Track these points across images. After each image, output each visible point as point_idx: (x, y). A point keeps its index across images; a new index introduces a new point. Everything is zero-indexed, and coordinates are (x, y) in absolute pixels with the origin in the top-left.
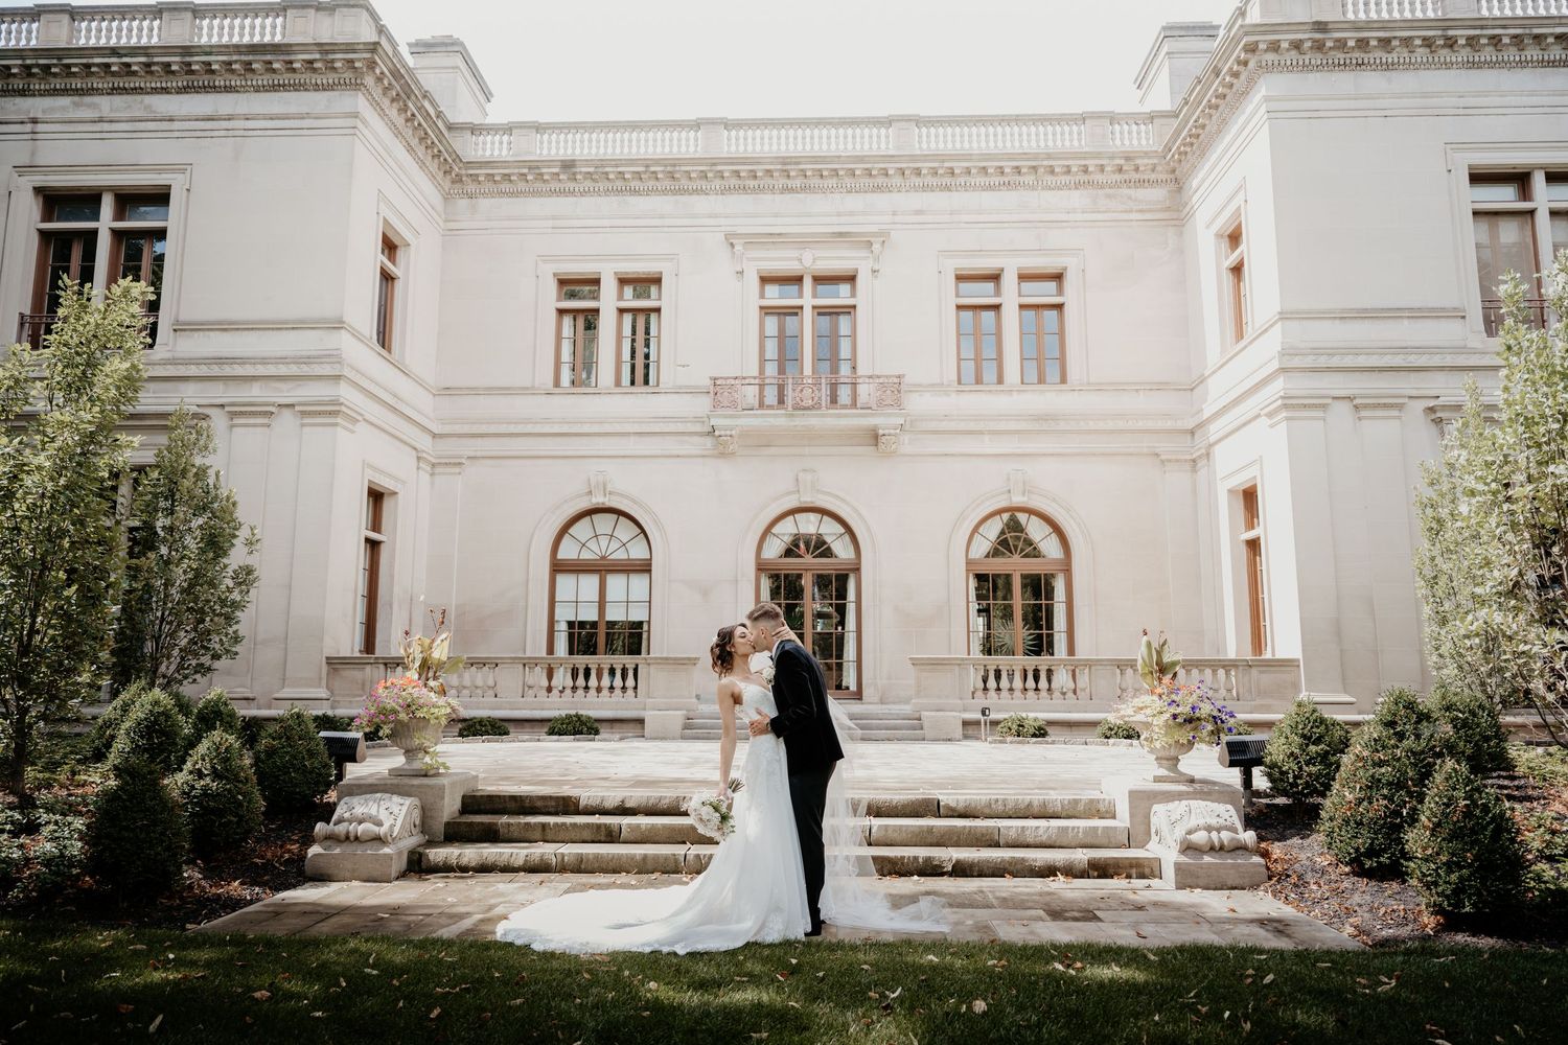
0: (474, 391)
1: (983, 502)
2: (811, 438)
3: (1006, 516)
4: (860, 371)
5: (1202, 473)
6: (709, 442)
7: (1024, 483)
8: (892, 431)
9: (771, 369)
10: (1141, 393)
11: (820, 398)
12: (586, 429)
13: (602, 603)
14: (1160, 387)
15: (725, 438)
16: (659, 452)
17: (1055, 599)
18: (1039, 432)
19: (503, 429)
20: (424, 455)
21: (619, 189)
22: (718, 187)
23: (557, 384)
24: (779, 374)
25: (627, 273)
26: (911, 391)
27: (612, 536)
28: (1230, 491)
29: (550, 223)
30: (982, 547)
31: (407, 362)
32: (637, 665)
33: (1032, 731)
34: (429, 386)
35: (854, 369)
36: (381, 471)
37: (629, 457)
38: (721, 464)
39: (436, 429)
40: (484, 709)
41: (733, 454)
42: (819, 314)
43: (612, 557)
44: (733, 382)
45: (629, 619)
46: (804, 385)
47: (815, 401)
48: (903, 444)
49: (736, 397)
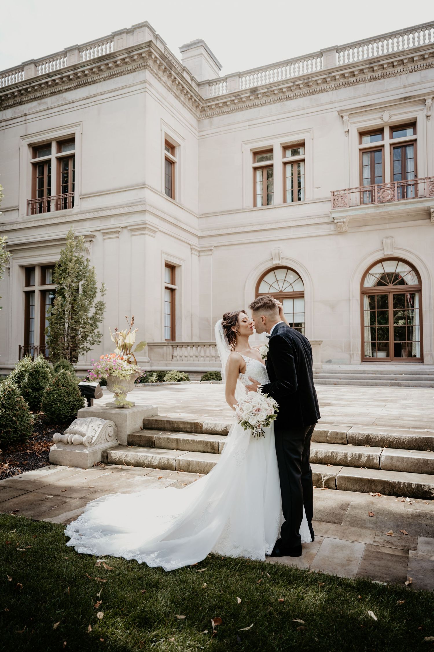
0: (216, 214)
2: (390, 218)
4: (419, 177)
6: (332, 227)
9: (367, 183)
11: (394, 195)
12: (269, 227)
15: (341, 224)
16: (306, 235)
19: (229, 231)
20: (194, 247)
21: (281, 98)
22: (333, 86)
23: (255, 205)
24: (372, 184)
25: (286, 143)
27: (285, 280)
29: (247, 123)
31: (182, 203)
34: (196, 214)
35: (416, 176)
36: (171, 256)
37: (291, 239)
38: (340, 238)
39: (200, 234)
40: (216, 367)
41: (345, 232)
42: (394, 148)
43: (285, 291)
44: (343, 192)
45: (295, 322)
46: (384, 189)
47: (391, 197)
49: (346, 200)
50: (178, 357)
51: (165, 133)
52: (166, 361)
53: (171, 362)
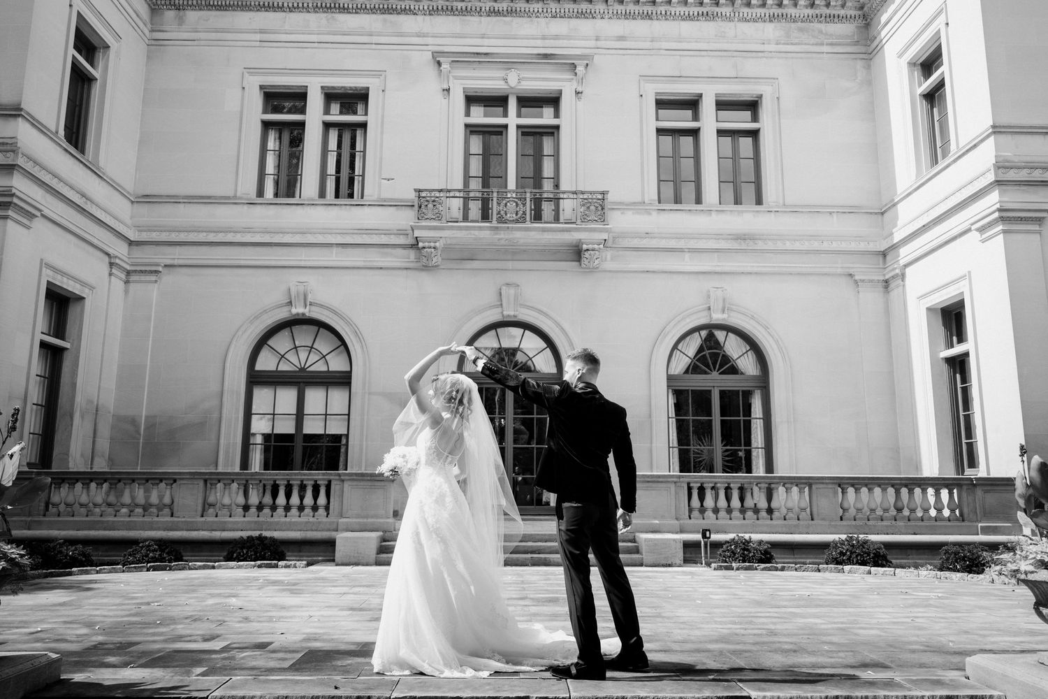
0: (174, 200)
1: (683, 319)
2: (515, 253)
3: (704, 333)
4: (563, 187)
5: (895, 294)
6: (412, 254)
7: (724, 300)
8: (596, 246)
9: (475, 185)
10: (835, 215)
11: (524, 213)
13: (300, 416)
14: (851, 211)
15: (429, 250)
16: (361, 264)
17: (753, 416)
18: (737, 251)
19: (201, 237)
20: (117, 261)
21: (328, 5)
22: (426, 8)
23: (260, 193)
24: (483, 187)
25: (333, 88)
26: (613, 209)
27: (312, 347)
28: (927, 308)
29: (258, 37)
30: (680, 364)
31: (102, 164)
32: (330, 482)
34: (128, 193)
35: (557, 186)
36: (63, 274)
37: (331, 268)
38: (425, 277)
39: (133, 236)
40: (158, 529)
41: (436, 266)
42: (524, 134)
43: (311, 369)
44: (437, 194)
45: (327, 433)
46: (508, 200)
47: (519, 215)
48: (606, 260)
49: (441, 209)
50: (62, 507)
51: (79, 13)
52: (30, 515)
53: (42, 518)
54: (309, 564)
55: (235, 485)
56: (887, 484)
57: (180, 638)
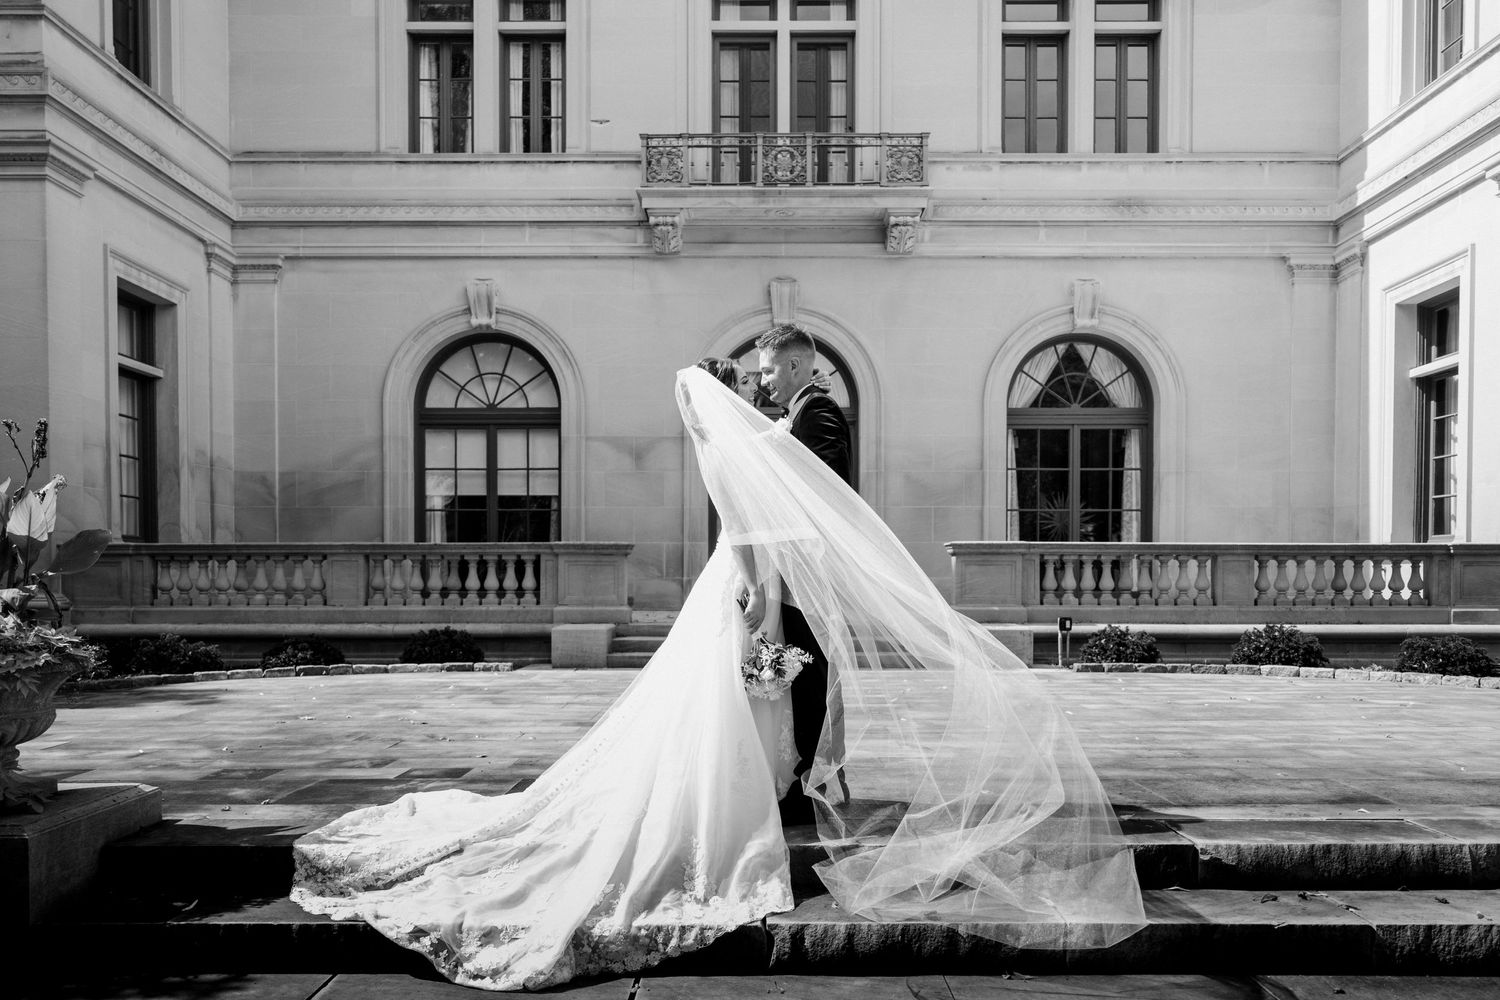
1: (1034, 326)
2: (789, 232)
3: (1061, 348)
4: (860, 128)
5: (1348, 285)
6: (640, 235)
7: (1094, 299)
8: (909, 219)
9: (728, 127)
10: (1266, 167)
11: (804, 168)
12: (458, 215)
13: (492, 471)
14: (1291, 159)
15: (664, 228)
16: (567, 252)
17: (1126, 465)
18: (1116, 224)
19: (335, 214)
20: (217, 251)
23: (414, 146)
24: (742, 130)
26: (935, 162)
27: (503, 375)
28: (1399, 306)
30: (1027, 391)
31: (177, 102)
32: (538, 557)
33: (1139, 652)
34: (222, 148)
35: (851, 128)
36: (140, 267)
37: (525, 257)
38: (659, 270)
39: (236, 214)
40: (308, 622)
41: (675, 253)
42: (802, 47)
43: (504, 405)
44: (675, 142)
45: (531, 494)
46: (780, 149)
47: (796, 173)
48: (922, 241)
49: (680, 164)
50: (175, 593)
52: (132, 604)
53: (149, 608)
54: (515, 667)
55: (408, 563)
56: (1325, 555)
57: (338, 763)
